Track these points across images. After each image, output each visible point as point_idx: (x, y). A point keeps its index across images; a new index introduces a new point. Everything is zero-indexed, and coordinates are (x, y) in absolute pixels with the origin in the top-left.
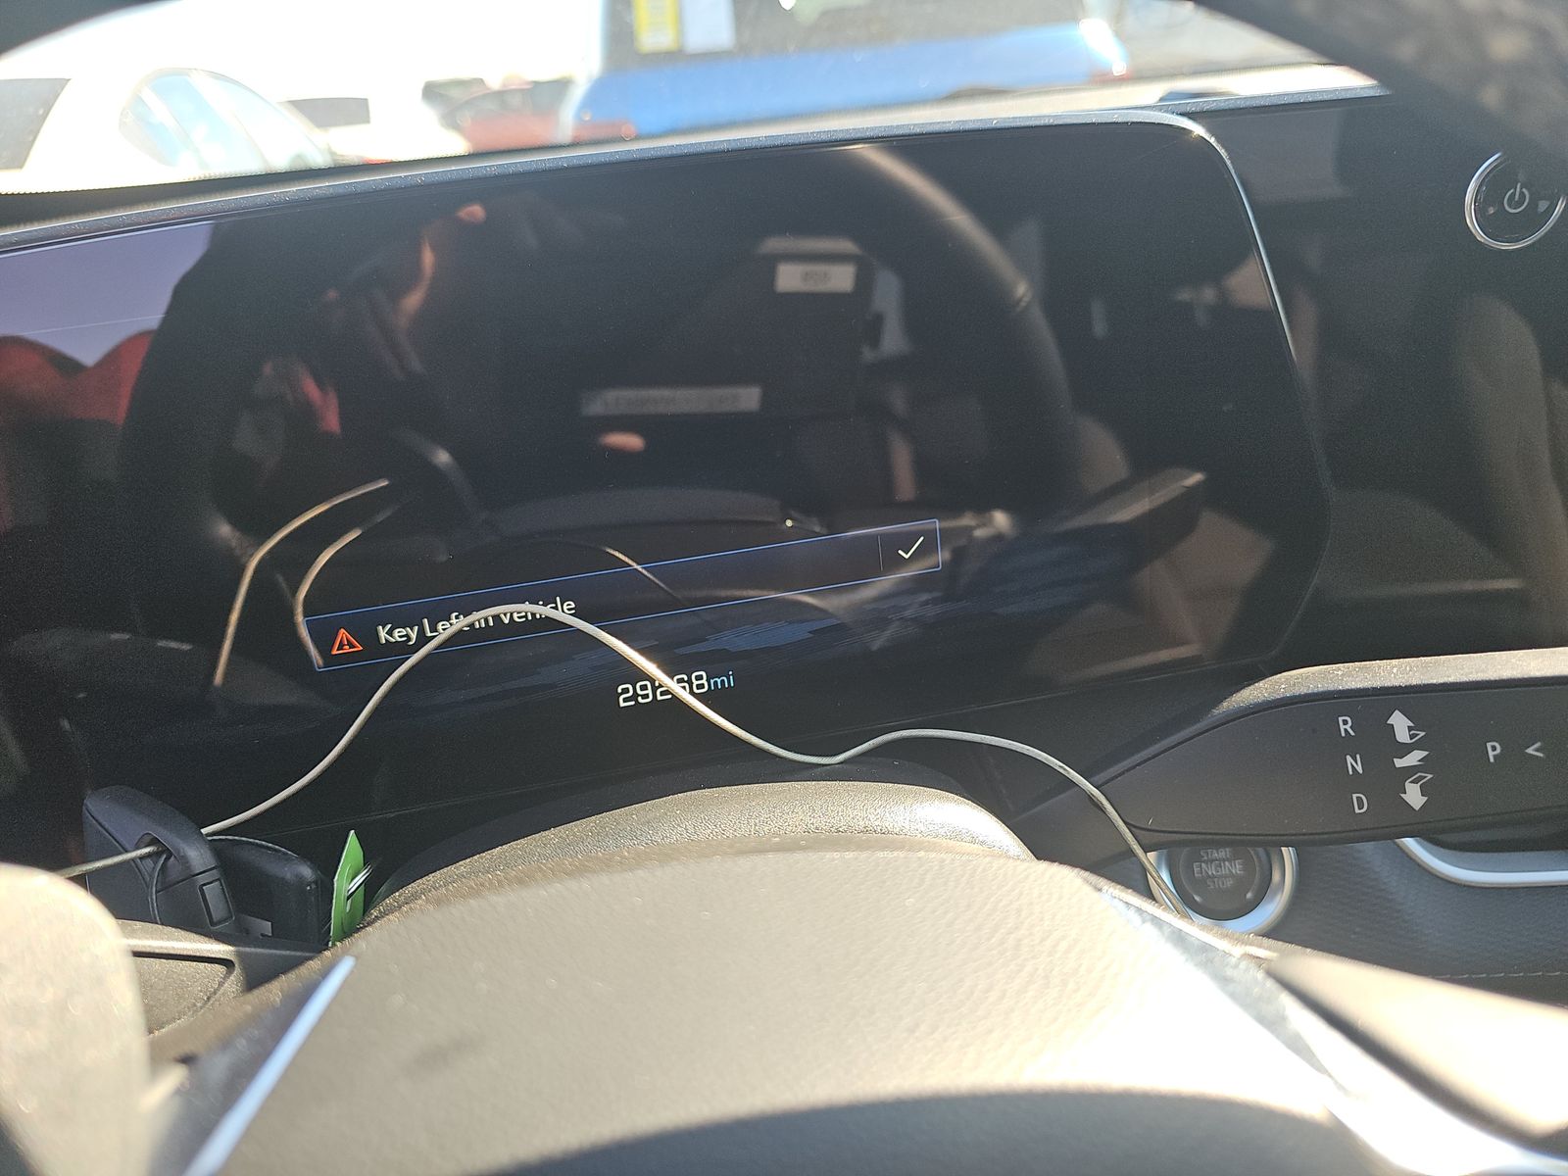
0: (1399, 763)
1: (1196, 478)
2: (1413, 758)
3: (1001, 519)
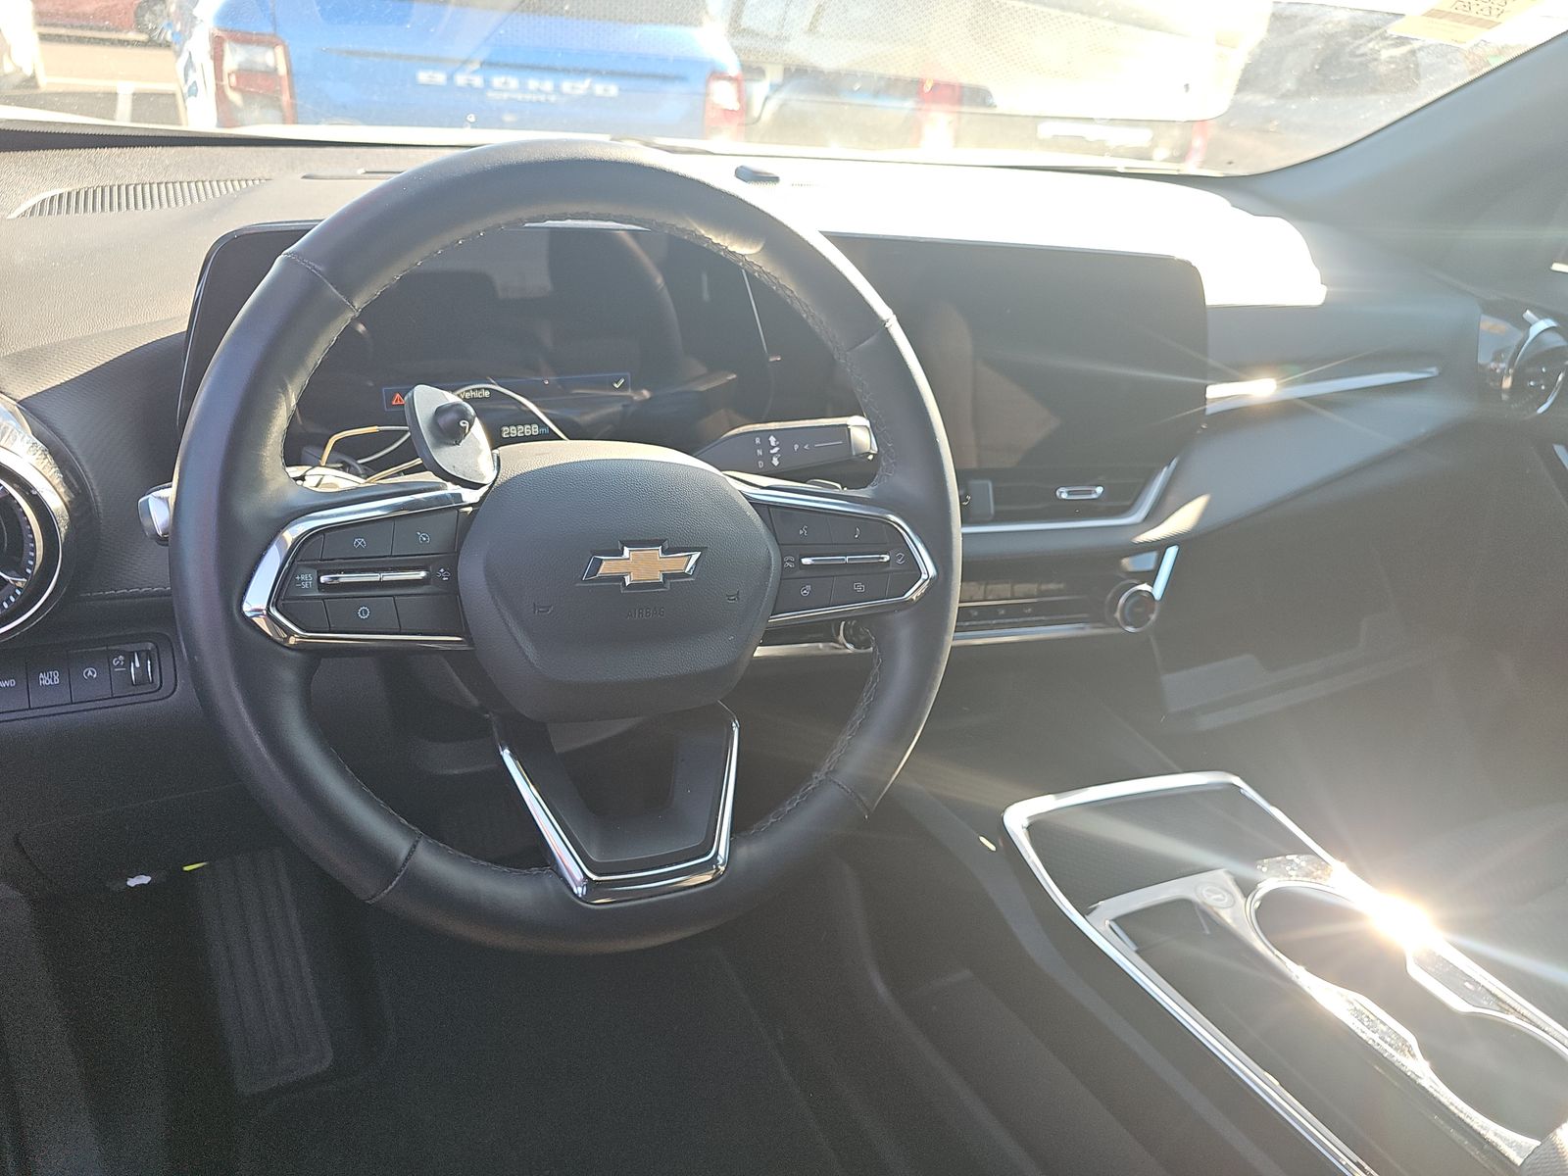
0: (772, 452)
1: (734, 376)
2: (776, 450)
3: (646, 394)
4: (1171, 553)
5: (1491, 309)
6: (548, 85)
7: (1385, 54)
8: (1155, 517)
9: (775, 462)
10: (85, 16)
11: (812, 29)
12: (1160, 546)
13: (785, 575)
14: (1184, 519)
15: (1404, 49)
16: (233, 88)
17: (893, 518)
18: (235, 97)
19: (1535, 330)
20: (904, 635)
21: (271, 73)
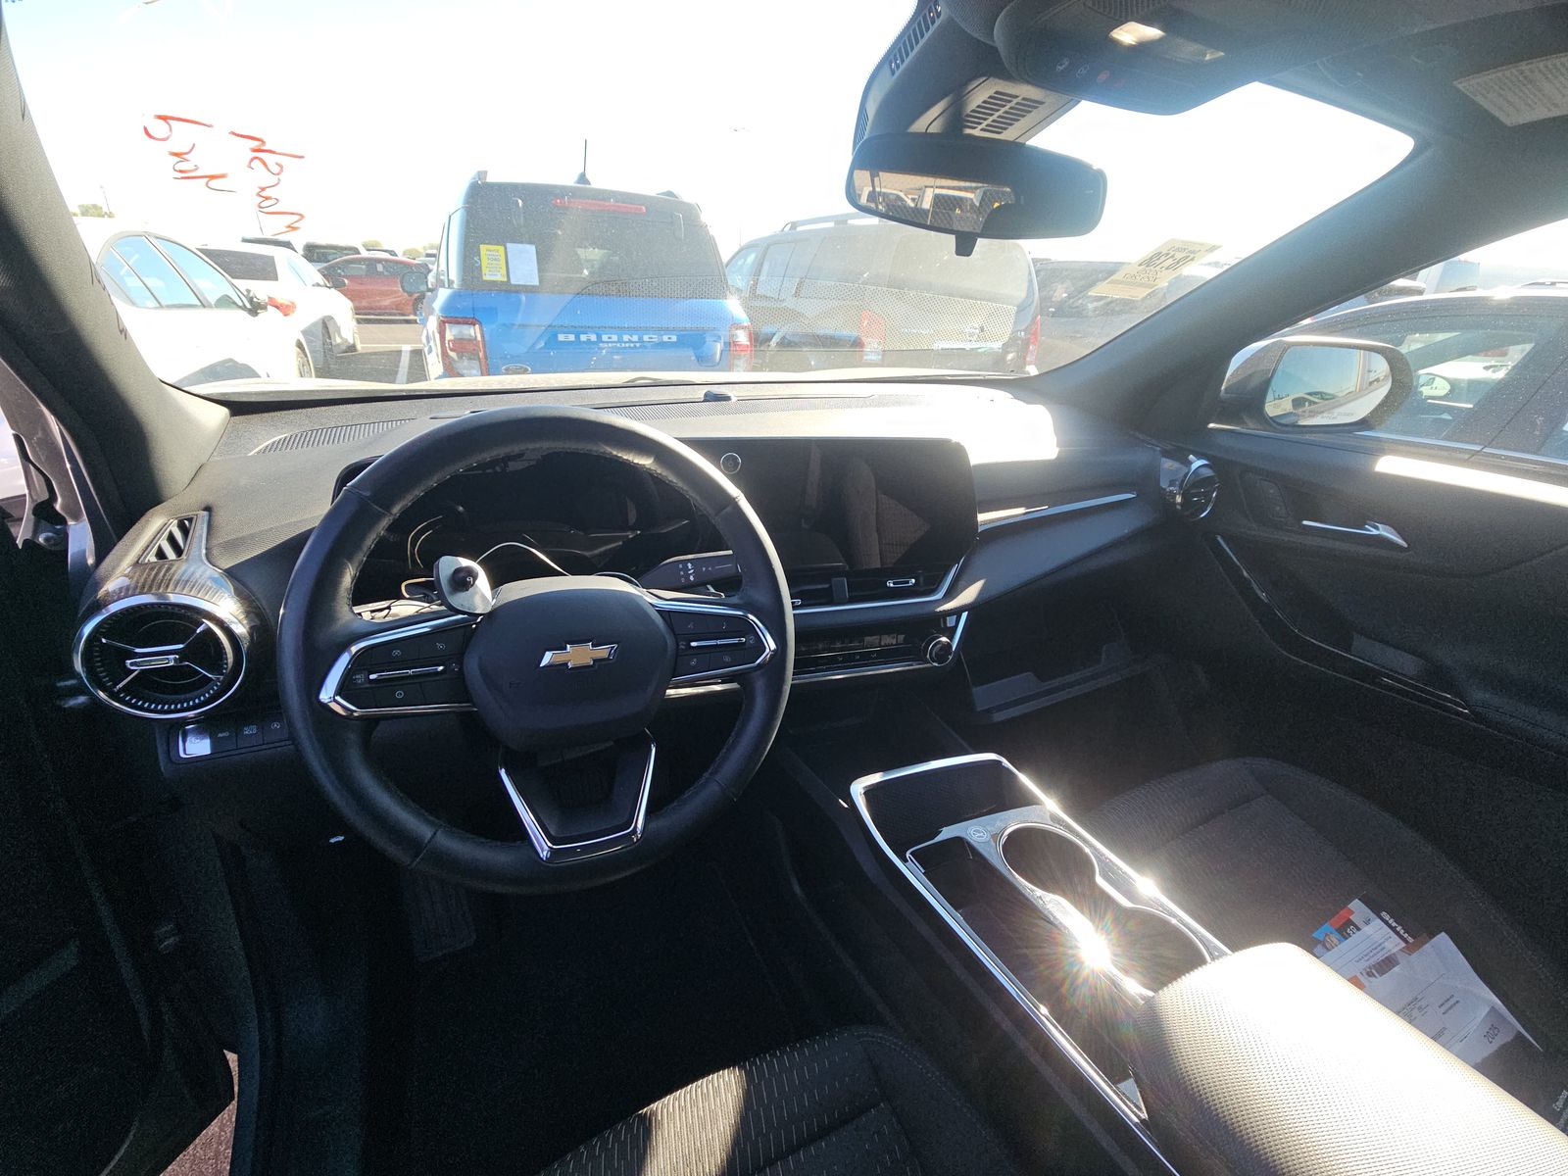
0: (689, 573)
2: (692, 571)
4: (965, 615)
5: (1167, 454)
6: (635, 338)
7: (1090, 306)
8: (951, 594)
9: (692, 578)
10: (386, 308)
11: (797, 294)
12: (957, 612)
13: (678, 654)
14: (969, 595)
15: (1102, 303)
16: (451, 350)
17: (751, 617)
18: (453, 354)
19: (1194, 466)
20: (760, 685)
21: (472, 340)
